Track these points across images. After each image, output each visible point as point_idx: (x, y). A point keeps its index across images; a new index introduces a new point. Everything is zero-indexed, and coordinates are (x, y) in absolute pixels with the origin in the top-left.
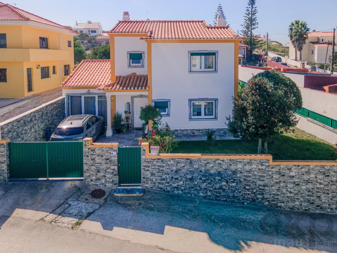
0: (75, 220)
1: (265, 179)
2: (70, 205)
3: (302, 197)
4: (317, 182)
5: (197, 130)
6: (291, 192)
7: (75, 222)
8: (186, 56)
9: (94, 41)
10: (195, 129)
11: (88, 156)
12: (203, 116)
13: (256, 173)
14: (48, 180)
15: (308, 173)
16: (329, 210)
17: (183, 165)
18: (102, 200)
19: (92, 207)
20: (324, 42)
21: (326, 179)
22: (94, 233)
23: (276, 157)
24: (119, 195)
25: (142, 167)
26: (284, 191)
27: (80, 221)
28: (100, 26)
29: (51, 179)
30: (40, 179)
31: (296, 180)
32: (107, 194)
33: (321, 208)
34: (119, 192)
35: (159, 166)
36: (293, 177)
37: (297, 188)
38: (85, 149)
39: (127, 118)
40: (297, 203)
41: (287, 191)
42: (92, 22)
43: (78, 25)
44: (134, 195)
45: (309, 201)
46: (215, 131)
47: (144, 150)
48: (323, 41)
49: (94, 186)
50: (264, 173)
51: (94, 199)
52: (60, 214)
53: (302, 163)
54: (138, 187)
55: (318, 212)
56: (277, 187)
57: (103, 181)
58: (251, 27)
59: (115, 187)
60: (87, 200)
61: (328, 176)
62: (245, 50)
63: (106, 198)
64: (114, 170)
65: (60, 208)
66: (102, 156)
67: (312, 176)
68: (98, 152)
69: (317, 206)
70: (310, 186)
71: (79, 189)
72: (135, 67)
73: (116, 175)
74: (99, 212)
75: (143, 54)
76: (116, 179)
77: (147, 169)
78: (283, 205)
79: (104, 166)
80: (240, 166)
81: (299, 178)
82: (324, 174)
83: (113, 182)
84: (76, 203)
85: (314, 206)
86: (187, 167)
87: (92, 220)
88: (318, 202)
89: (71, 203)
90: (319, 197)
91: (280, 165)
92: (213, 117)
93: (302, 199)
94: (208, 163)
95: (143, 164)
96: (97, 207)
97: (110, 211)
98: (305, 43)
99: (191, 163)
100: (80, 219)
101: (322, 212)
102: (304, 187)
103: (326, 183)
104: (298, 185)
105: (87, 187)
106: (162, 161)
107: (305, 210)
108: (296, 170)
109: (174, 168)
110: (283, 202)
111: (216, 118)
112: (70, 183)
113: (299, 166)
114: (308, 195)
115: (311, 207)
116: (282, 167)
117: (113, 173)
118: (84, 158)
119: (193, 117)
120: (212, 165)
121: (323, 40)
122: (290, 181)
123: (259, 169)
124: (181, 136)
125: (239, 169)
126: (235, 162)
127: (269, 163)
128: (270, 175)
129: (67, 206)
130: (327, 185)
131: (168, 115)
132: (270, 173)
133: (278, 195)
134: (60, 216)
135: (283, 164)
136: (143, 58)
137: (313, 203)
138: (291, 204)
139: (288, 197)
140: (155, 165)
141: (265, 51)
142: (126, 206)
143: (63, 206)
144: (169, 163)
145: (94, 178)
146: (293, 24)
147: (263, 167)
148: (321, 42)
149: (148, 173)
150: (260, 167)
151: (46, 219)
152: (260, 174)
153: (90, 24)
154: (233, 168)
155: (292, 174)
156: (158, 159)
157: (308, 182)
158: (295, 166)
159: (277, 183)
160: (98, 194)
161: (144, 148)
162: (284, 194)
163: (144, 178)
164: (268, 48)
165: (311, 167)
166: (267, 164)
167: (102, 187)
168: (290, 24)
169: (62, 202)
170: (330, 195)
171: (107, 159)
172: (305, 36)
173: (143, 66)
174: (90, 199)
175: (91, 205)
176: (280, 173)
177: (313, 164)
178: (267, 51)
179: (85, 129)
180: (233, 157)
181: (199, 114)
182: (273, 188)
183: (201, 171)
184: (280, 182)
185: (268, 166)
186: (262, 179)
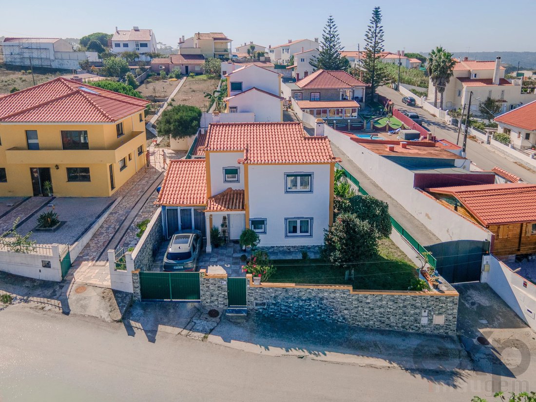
0: (203, 335)
1: (346, 304)
2: (195, 323)
3: (375, 318)
4: (388, 307)
5: (292, 247)
6: (366, 315)
7: (203, 336)
8: (282, 177)
9: (148, 67)
10: (291, 245)
11: (203, 284)
12: (298, 233)
13: (339, 300)
14: (171, 301)
15: (381, 300)
16: (396, 328)
17: (280, 292)
18: (217, 319)
19: (211, 325)
20: (477, 78)
21: (395, 305)
22: (218, 345)
23: (356, 288)
24: (230, 315)
25: (247, 293)
26: (362, 313)
27: (206, 335)
28: (152, 35)
29: (173, 300)
30: (165, 300)
31: (371, 306)
32: (221, 314)
33: (390, 326)
34: (230, 313)
35: (260, 293)
36: (369, 303)
37: (371, 311)
38: (201, 279)
39: (224, 232)
40: (371, 322)
41: (364, 313)
42: (139, 29)
43: (119, 34)
44: (242, 315)
45: (381, 321)
46: (310, 248)
47: (249, 281)
48: (475, 77)
49: (209, 307)
50: (346, 300)
51: (211, 318)
52: (190, 330)
53: (376, 293)
54: (244, 308)
55: (387, 329)
56: (356, 310)
57: (216, 303)
58: (374, 55)
59: (225, 308)
60: (206, 319)
61: (397, 303)
62: (364, 90)
63: (221, 317)
64: (224, 295)
65: (189, 325)
66: (215, 285)
67: (384, 302)
68: (211, 281)
69: (387, 325)
70: (382, 310)
71: (198, 310)
72: (231, 181)
73: (226, 299)
74: (218, 329)
75: (238, 170)
76: (227, 302)
77: (251, 295)
78: (360, 323)
79: (217, 292)
80: (326, 294)
81: (373, 304)
82: (394, 301)
83: (224, 304)
84: (199, 321)
85: (385, 324)
86: (284, 294)
87: (214, 335)
88: (387, 322)
89: (196, 321)
90: (389, 318)
91: (358, 294)
92: (309, 234)
93: (375, 320)
94: (300, 291)
95: (247, 291)
96: (216, 325)
97: (225, 328)
98: (448, 82)
99: (286, 291)
100: (205, 334)
101: (391, 329)
102: (377, 311)
103: (394, 308)
104: (373, 309)
105: (204, 307)
106: (263, 289)
107: (378, 327)
108: (371, 298)
109: (273, 295)
110: (360, 322)
111: (311, 236)
112: (190, 304)
113: (374, 295)
114: (380, 317)
115: (382, 325)
116: (360, 295)
117: (224, 297)
118: (200, 286)
119: (289, 234)
120: (303, 293)
121: (475, 75)
122: (366, 306)
123: (342, 297)
124: (277, 253)
125: (326, 297)
126: (322, 291)
127: (349, 292)
128: (350, 302)
129: (193, 323)
130: (395, 309)
131: (265, 232)
132: (350, 300)
133: (357, 316)
134: (191, 332)
135: (361, 294)
136: (238, 173)
137: (384, 323)
138: (366, 323)
139: (364, 318)
140: (257, 292)
141: (395, 83)
142: (236, 324)
143: (190, 323)
144: (269, 291)
145: (209, 301)
146: (434, 53)
147: (345, 295)
148: (473, 77)
149: (252, 298)
150: (342, 295)
151: (182, 333)
152: (342, 301)
153: (138, 32)
154: (320, 295)
155: (368, 301)
156: (260, 288)
157: (380, 307)
158: (371, 295)
159: (356, 307)
160: (213, 313)
161: (249, 279)
162: (361, 315)
163: (249, 301)
164: (399, 80)
165: (384, 296)
166: (348, 293)
167: (215, 308)
168: (430, 52)
169: (189, 320)
170: (397, 317)
171: (218, 287)
172: (449, 72)
173: (238, 181)
174: (209, 318)
175: (211, 322)
176: (358, 300)
177: (385, 294)
178: (399, 84)
179: (192, 253)
180: (320, 287)
181: (295, 231)
182: (353, 311)
183: (294, 297)
184: (358, 306)
185: (349, 295)
186: (343, 304)
